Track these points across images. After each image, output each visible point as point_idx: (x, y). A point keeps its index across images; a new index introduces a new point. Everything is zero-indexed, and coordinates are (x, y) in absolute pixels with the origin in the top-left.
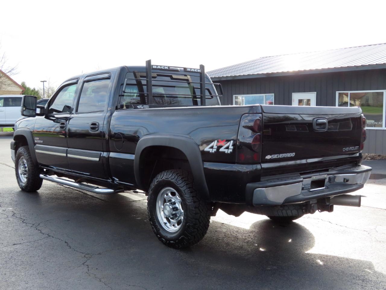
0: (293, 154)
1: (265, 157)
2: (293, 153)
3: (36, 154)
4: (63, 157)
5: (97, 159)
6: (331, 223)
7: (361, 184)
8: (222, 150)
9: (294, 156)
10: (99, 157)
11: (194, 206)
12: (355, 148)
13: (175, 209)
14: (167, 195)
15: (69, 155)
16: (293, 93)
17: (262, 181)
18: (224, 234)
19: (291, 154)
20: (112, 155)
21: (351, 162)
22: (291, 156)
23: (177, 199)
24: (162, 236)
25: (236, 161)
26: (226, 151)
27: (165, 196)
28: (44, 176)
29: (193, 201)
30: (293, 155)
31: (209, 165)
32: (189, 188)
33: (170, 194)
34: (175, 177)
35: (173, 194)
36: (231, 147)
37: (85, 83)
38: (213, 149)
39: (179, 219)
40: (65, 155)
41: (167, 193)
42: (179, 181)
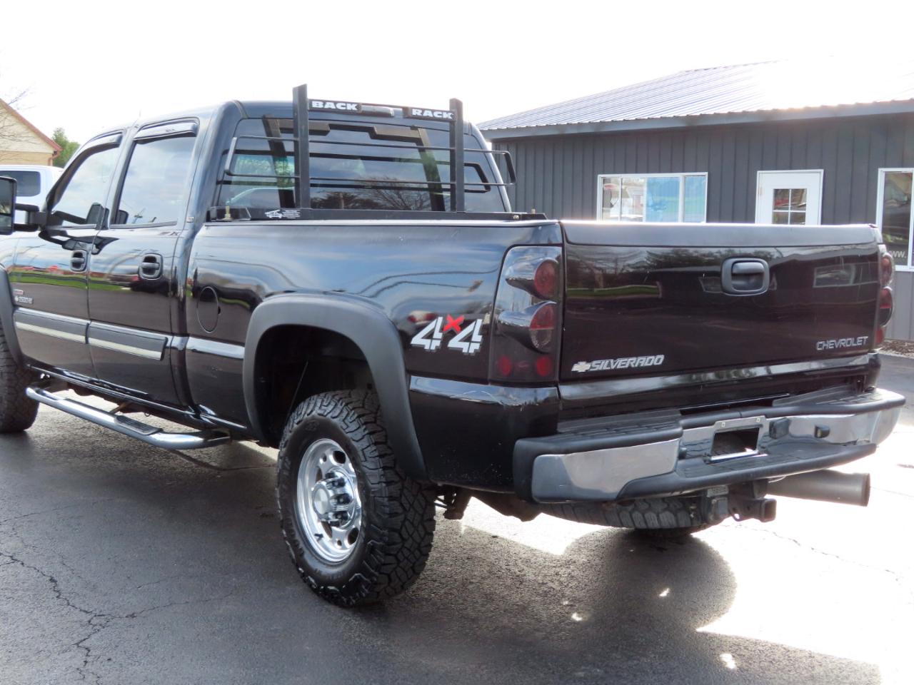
0: (659, 360)
1: (572, 366)
2: (658, 357)
3: (18, 334)
4: (79, 343)
5: (157, 355)
6: (799, 545)
7: (868, 441)
8: (454, 343)
9: (660, 362)
10: (162, 347)
11: (387, 493)
12: (855, 342)
13: (341, 500)
14: (325, 459)
15: (92, 341)
16: (758, 172)
17: (561, 433)
18: (488, 568)
19: (650, 360)
20: (194, 343)
21: (845, 381)
22: (651, 364)
23: (346, 472)
24: (309, 572)
25: (489, 377)
26: (465, 347)
27: (321, 461)
28: (37, 392)
29: (384, 480)
30: (657, 360)
31: (424, 385)
32: (376, 444)
33: (331, 458)
34: (342, 412)
35: (339, 457)
36: (477, 337)
37: (138, 146)
38: (434, 341)
39: (354, 527)
40: (82, 338)
41: (324, 454)
42: (351, 422)
